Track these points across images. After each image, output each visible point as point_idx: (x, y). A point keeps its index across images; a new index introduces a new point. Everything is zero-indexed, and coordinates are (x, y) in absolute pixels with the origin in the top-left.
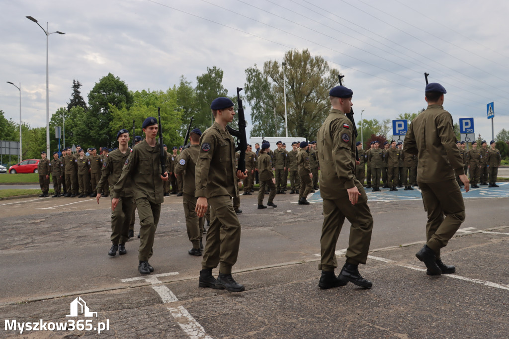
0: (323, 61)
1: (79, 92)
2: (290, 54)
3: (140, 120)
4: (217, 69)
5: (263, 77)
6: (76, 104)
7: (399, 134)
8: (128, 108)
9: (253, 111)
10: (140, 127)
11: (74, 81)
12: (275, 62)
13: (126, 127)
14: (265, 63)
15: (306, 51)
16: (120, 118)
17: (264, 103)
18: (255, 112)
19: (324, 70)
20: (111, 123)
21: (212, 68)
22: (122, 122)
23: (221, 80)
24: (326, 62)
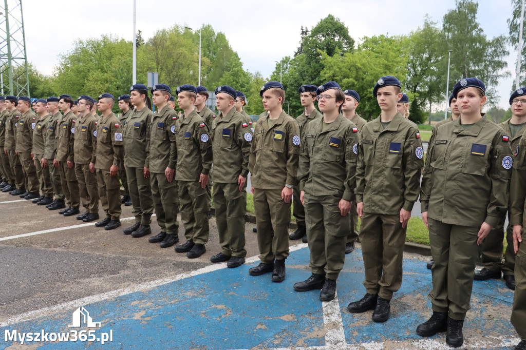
4: (468, 2)
10: (352, 77)
11: (302, 27)
16: (331, 66)
20: (322, 72)
22: (333, 71)
23: (475, 16)
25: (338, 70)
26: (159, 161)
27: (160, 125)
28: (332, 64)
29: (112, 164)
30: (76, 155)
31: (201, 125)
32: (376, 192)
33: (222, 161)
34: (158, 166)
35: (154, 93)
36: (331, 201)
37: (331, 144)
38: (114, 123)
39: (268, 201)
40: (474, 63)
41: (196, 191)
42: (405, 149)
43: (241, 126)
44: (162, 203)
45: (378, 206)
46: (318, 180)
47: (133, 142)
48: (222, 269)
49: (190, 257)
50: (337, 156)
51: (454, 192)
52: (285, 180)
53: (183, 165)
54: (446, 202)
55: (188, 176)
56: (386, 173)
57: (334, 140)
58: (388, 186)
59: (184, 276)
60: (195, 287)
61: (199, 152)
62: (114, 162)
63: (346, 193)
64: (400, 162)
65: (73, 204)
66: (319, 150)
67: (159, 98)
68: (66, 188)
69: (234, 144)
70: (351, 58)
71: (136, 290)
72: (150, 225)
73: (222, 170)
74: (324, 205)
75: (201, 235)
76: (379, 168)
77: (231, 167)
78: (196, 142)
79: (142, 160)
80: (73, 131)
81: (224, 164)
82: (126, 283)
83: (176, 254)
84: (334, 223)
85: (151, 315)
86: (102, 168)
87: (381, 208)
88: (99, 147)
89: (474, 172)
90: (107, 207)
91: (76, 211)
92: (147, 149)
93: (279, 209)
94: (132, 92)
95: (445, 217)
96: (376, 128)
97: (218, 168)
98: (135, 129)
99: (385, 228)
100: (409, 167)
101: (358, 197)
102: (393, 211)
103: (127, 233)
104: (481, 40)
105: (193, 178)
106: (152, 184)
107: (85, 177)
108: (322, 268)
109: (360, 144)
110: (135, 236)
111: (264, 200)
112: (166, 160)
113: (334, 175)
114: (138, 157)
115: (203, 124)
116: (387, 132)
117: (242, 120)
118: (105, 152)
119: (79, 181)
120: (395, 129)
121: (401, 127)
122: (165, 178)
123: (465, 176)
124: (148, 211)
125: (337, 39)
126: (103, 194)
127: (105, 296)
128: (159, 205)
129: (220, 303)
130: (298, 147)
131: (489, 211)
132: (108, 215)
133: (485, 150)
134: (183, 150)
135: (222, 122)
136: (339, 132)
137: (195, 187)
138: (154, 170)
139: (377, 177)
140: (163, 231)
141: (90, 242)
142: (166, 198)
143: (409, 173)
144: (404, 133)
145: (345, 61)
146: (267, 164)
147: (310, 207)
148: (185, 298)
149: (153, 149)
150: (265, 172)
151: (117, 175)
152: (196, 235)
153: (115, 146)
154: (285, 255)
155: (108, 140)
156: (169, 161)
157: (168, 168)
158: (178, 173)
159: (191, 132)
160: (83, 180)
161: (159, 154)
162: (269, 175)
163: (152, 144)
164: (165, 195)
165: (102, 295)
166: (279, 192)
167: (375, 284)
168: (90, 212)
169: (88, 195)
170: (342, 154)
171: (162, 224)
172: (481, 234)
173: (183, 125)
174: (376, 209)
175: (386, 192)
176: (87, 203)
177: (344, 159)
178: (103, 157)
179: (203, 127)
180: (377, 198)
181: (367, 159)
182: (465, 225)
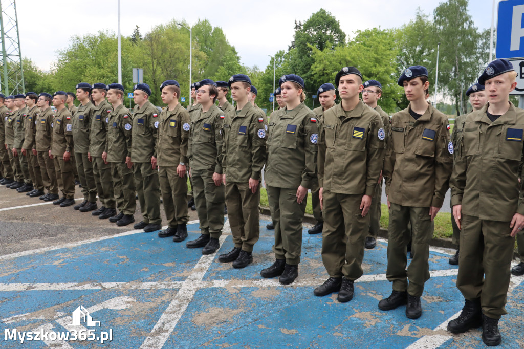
16: (321, 60)
20: (312, 67)
22: (323, 65)
25: (328, 63)
26: (98, 147)
27: (98, 117)
28: (323, 57)
29: (65, 151)
30: (37, 144)
31: (125, 116)
32: (231, 165)
33: (138, 145)
34: (97, 151)
35: (93, 90)
36: (206, 174)
37: (205, 129)
38: (66, 116)
39: (168, 176)
40: (466, 56)
41: (123, 170)
42: (249, 131)
43: (152, 116)
44: (101, 181)
45: (233, 176)
46: (197, 158)
47: (78, 132)
48: (139, 234)
49: (119, 225)
50: (209, 138)
51: (276, 162)
52: (179, 159)
53: (113, 150)
54: (272, 170)
55: (116, 158)
56: (237, 150)
57: (207, 126)
58: (239, 160)
59: (107, 237)
60: (111, 245)
61: (125, 138)
62: (67, 149)
63: (217, 167)
64: (246, 141)
65: (38, 187)
66: (197, 133)
67: (97, 94)
68: (33, 173)
69: (147, 131)
70: (341, 52)
71: (64, 247)
72: (96, 202)
73: (138, 152)
74: (203, 178)
75: (128, 207)
76: (233, 146)
77: (145, 150)
78: (121, 130)
79: (87, 146)
80: (36, 123)
81: (139, 147)
82: (58, 243)
83: (110, 223)
84: (210, 191)
85: (68, 262)
86: (57, 154)
87: (235, 178)
88: (54, 136)
89: (289, 146)
90: (62, 188)
91: (41, 193)
92: (89, 137)
93: (175, 182)
94: (78, 90)
95: (271, 182)
96: (232, 115)
97: (135, 151)
98: (80, 121)
99: (241, 193)
100: (254, 145)
101: (223, 170)
102: (243, 180)
103: (77, 208)
104: (472, 32)
105: (120, 160)
106: (94, 166)
107: (46, 163)
108: (207, 229)
109: (222, 128)
110: (83, 211)
111: (165, 175)
112: (103, 146)
113: (208, 153)
114: (83, 144)
115: (127, 116)
116: (238, 118)
117: (153, 111)
118: (59, 141)
119: (41, 167)
120: (243, 116)
121: (248, 114)
122: (102, 161)
123: (283, 149)
124: (94, 190)
125: (328, 33)
126: (59, 177)
127: (38, 251)
128: (99, 183)
129: (123, 254)
130: (188, 132)
131: (303, 176)
132: (64, 194)
133: (296, 129)
134: (112, 136)
135: (138, 113)
136: (210, 119)
137: (122, 167)
138: (93, 154)
139: (232, 153)
140: (103, 205)
141: (45, 215)
142: (103, 177)
143: (254, 150)
144: (249, 118)
145: (335, 55)
146: (165, 146)
147: (194, 180)
148: (99, 252)
149: (93, 137)
150: (164, 153)
151: (69, 160)
152: (125, 207)
153: (67, 135)
154: (183, 220)
155: (61, 131)
156: (105, 147)
157: (104, 152)
158: (109, 156)
159: (117, 122)
160: (44, 165)
161: (97, 141)
162: (167, 155)
163: (92, 133)
164: (102, 174)
165: (35, 250)
166: (174, 168)
167: (238, 240)
168: (51, 193)
169: (49, 179)
170: (213, 136)
171: (102, 200)
172: (298, 195)
173: (112, 117)
174: (232, 178)
175: (238, 165)
176: (49, 185)
177: (215, 141)
178: (58, 145)
179: (126, 118)
180: (232, 169)
181: (226, 139)
182: (285, 187)
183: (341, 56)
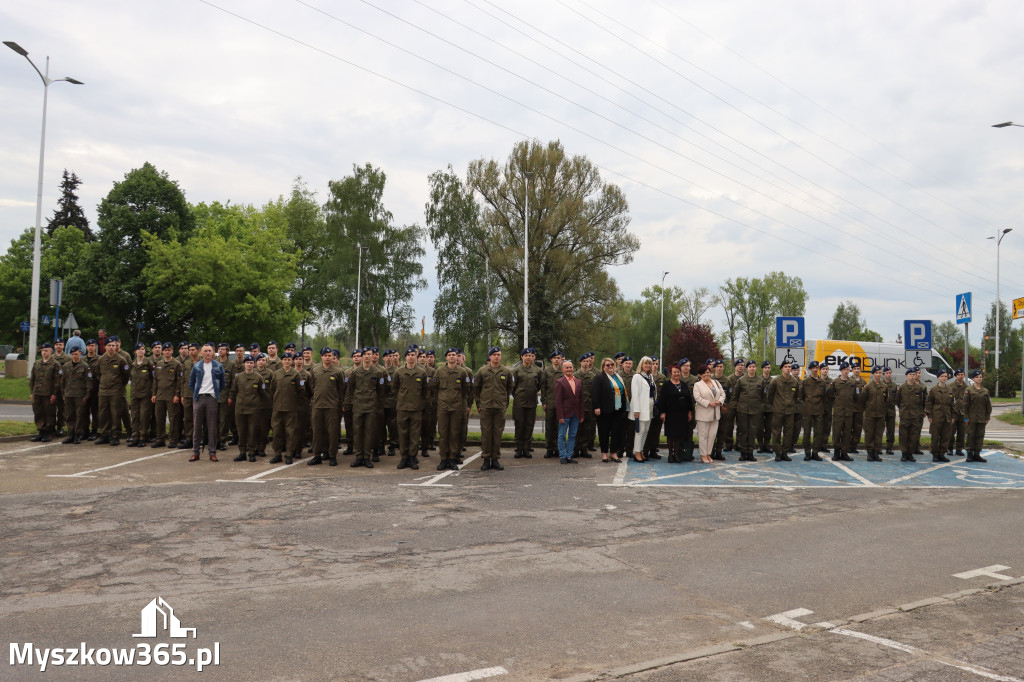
0: (590, 168)
1: (76, 198)
2: (523, 147)
3: (209, 267)
4: (374, 169)
5: (465, 190)
6: (67, 223)
7: (787, 345)
8: (182, 240)
9: (442, 260)
10: (207, 282)
11: (66, 173)
12: (492, 162)
13: (178, 280)
14: (471, 164)
15: (557, 144)
16: (166, 261)
17: (464, 245)
18: (445, 262)
19: (590, 185)
20: (144, 271)
21: (364, 167)
22: (170, 271)
23: (381, 193)
24: (595, 169)
28: (171, 257)
89: (756, 395)
125: (164, 210)
183: (208, 258)
